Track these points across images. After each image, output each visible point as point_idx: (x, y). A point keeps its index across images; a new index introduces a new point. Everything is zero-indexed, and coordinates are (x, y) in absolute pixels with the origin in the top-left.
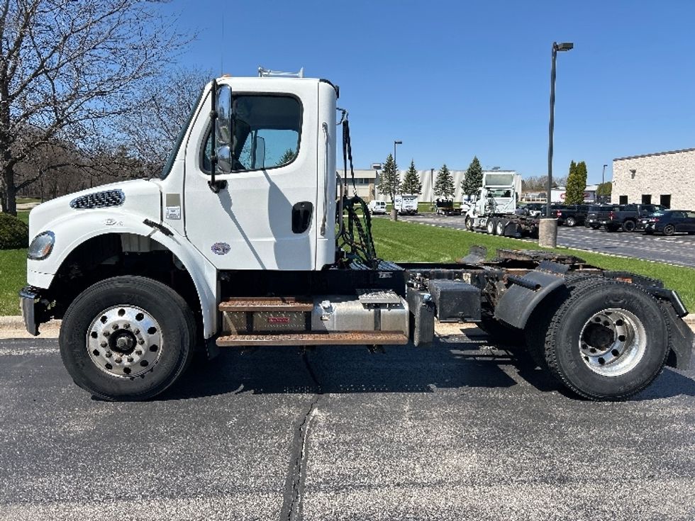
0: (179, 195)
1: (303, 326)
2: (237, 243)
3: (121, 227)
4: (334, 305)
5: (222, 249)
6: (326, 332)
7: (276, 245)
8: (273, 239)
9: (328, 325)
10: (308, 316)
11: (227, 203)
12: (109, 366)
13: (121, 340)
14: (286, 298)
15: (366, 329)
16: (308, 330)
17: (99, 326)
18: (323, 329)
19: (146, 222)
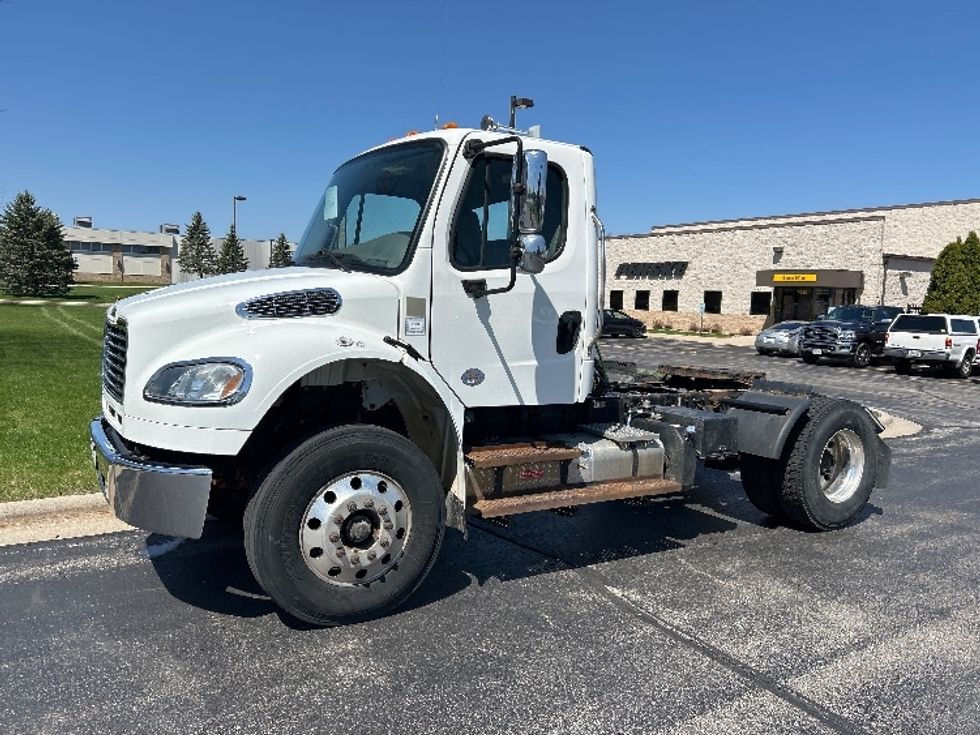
0: (424, 300)
1: (557, 480)
2: (492, 369)
3: (361, 349)
4: (589, 446)
5: (473, 377)
6: (582, 485)
7: (537, 369)
8: (535, 363)
9: (586, 475)
10: (565, 465)
11: (484, 313)
12: (334, 572)
13: (356, 527)
14: (537, 443)
15: (624, 476)
16: (564, 484)
17: (321, 509)
18: (580, 481)
19: (388, 341)
